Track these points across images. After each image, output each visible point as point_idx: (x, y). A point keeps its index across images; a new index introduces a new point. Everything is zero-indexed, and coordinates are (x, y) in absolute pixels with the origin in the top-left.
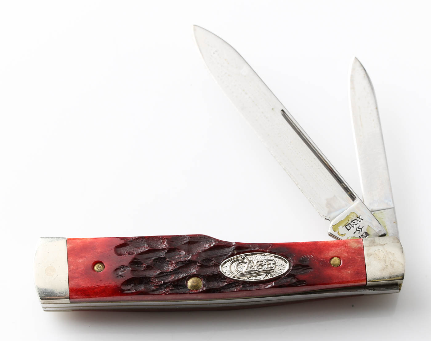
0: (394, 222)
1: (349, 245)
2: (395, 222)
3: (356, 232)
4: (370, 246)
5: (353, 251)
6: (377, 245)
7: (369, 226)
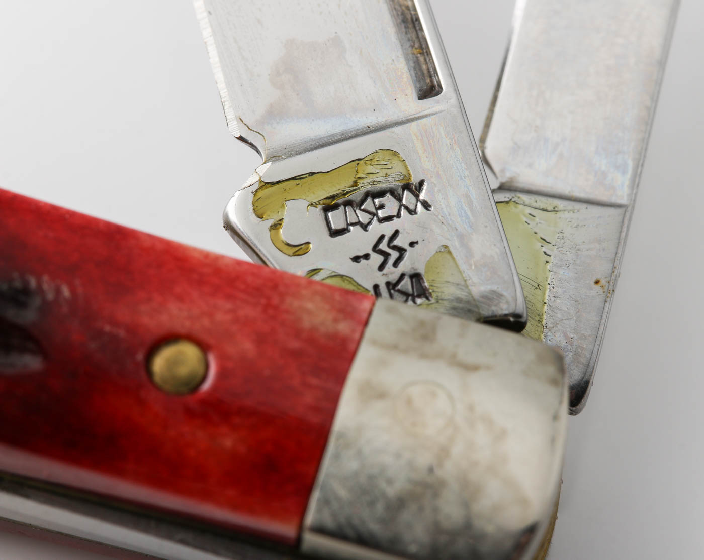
0: (597, 282)
1: (292, 303)
2: (603, 282)
3: (366, 256)
4: (394, 347)
5: (294, 344)
6: (438, 356)
7: (449, 252)
